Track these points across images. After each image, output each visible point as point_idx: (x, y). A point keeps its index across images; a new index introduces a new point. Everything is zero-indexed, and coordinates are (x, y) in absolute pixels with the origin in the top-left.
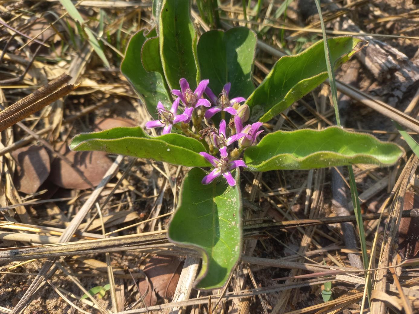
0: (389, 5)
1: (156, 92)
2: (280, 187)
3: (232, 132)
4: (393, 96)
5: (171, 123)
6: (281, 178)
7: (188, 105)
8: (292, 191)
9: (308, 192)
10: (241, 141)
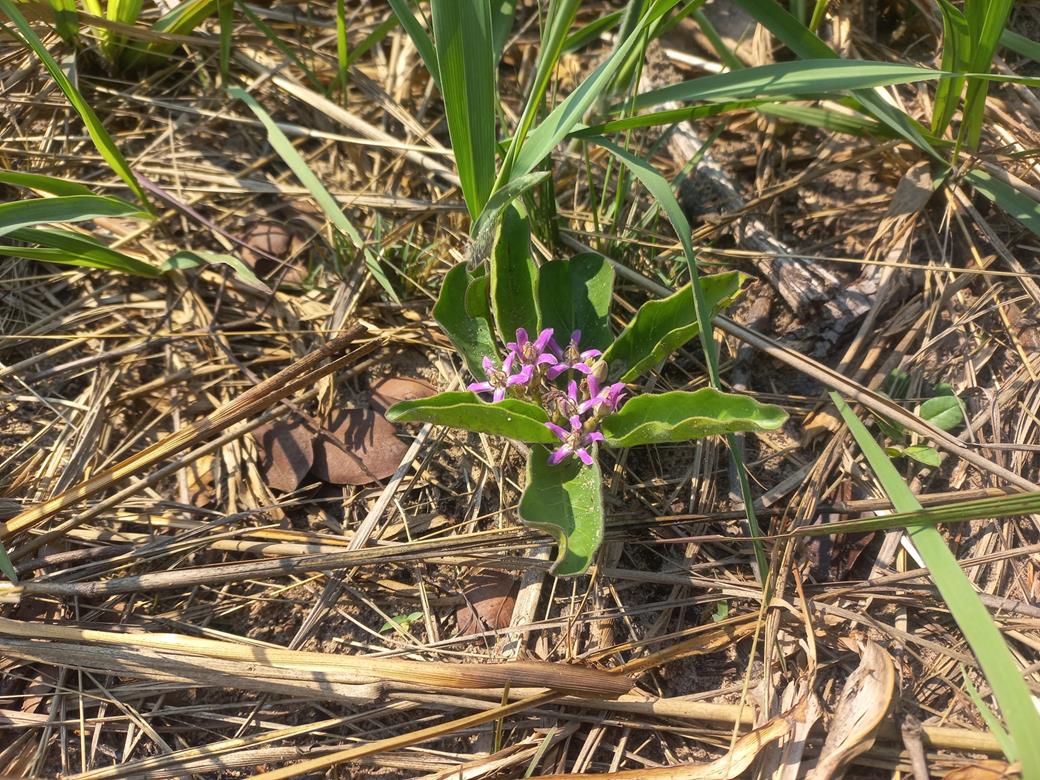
0: (833, 184)
1: (476, 343)
2: (654, 477)
3: (584, 396)
4: (822, 340)
5: (504, 385)
6: (655, 463)
7: (526, 361)
8: (672, 481)
9: (695, 481)
10: (597, 408)
